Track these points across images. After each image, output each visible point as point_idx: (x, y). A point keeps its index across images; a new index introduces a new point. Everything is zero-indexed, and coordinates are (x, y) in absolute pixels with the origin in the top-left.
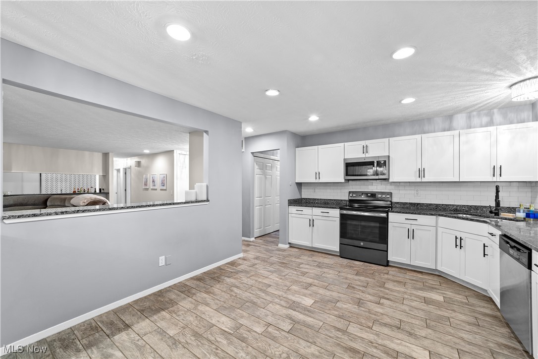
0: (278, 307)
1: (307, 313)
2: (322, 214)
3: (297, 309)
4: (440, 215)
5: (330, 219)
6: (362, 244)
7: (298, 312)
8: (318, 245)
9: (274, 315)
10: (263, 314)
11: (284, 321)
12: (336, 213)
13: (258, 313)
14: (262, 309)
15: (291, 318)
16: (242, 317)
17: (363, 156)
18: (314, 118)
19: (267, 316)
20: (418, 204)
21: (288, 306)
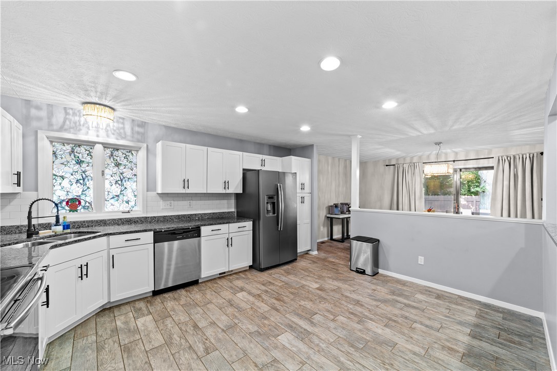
0: (323, 337)
1: (294, 326)
3: (303, 330)
7: (302, 328)
9: (328, 328)
10: (339, 331)
11: (319, 321)
13: (345, 332)
14: (341, 336)
15: (312, 323)
16: (360, 331)
19: (335, 328)
21: (311, 336)
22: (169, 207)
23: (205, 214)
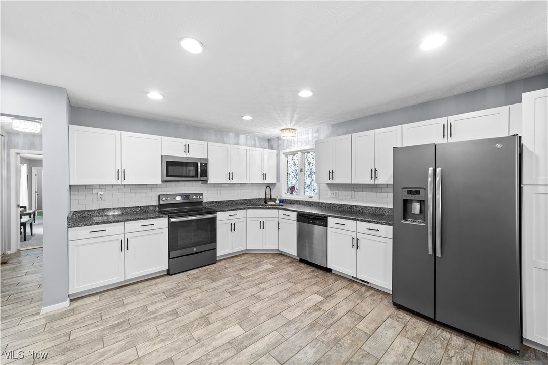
2: (142, 228)
4: (248, 208)
5: (155, 231)
6: (195, 250)
8: (133, 274)
12: (162, 223)
17: (184, 155)
18: (155, 96)
20: (221, 202)
22: (334, 196)
23: (366, 207)
